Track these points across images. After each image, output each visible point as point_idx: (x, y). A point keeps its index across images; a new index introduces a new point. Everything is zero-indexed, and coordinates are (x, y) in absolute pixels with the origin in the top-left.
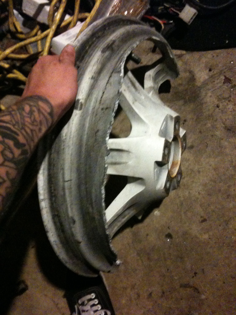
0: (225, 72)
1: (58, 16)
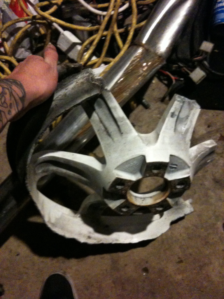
0: (221, 131)
1: (87, 55)
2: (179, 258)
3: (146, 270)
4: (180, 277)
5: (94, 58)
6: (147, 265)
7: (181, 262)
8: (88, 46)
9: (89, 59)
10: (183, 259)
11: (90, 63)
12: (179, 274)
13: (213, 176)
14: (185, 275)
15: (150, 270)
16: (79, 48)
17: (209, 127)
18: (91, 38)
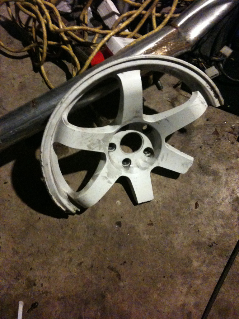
0: (217, 127)
1: (123, 25)
2: (151, 221)
3: (119, 224)
4: (147, 237)
5: (127, 31)
6: (121, 220)
7: (151, 224)
8: (125, 19)
9: (123, 30)
10: (154, 223)
11: (122, 33)
12: (147, 234)
13: (199, 162)
14: (151, 236)
15: (123, 225)
16: (117, 17)
17: (207, 120)
18: (131, 12)
